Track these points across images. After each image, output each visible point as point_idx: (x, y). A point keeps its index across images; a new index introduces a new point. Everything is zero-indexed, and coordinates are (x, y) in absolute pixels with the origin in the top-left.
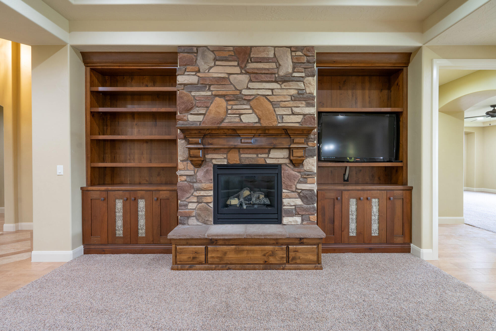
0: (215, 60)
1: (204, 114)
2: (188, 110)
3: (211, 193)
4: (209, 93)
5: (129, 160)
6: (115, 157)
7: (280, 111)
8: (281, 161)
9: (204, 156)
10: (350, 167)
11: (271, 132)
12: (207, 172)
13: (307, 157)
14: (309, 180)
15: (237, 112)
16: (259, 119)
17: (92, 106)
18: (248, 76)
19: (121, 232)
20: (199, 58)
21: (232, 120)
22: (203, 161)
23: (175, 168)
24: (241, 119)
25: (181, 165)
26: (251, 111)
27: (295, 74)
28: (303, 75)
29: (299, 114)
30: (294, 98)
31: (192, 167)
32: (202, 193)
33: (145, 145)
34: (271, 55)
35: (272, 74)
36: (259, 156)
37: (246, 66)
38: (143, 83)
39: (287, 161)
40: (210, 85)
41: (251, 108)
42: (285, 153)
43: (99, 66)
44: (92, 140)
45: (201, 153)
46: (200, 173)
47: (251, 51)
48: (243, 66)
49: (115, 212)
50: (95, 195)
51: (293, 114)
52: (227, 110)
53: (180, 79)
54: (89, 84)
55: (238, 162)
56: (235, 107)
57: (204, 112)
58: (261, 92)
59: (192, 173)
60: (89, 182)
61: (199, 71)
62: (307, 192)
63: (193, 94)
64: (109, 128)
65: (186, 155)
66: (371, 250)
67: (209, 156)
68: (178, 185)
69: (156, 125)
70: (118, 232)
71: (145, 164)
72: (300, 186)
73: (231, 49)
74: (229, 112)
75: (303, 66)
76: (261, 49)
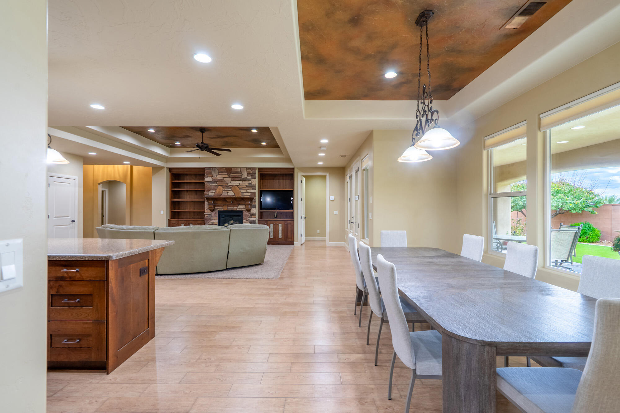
0: (219, 172)
1: (215, 192)
2: (209, 191)
3: (217, 221)
4: (216, 185)
5: (185, 209)
6: (179, 208)
7: (242, 191)
8: (243, 210)
9: (214, 208)
10: (277, 212)
11: (238, 199)
12: (215, 213)
13: (252, 208)
14: (253, 216)
15: (226, 191)
16: (235, 194)
17: (172, 188)
18: (230, 178)
20: (213, 172)
21: (225, 194)
22: (214, 209)
23: (204, 212)
24: (228, 194)
25: (206, 211)
26: (231, 191)
27: (248, 178)
28: (251, 178)
29: (249, 192)
30: (248, 187)
31: (210, 211)
32: (214, 221)
33: (192, 202)
34: (239, 171)
35: (239, 178)
36: (235, 207)
37: (230, 175)
39: (245, 209)
40: (217, 182)
41: (232, 190)
42: (244, 207)
43: (175, 173)
44: (172, 201)
45: (213, 207)
46: (213, 214)
47: (232, 169)
48: (229, 174)
51: (247, 192)
52: (223, 191)
53: (206, 180)
54: (171, 180)
55: (227, 210)
56: (226, 190)
57: (214, 192)
58: (235, 184)
59: (210, 214)
60: (171, 217)
61: (213, 177)
62: (252, 221)
63: (211, 185)
64: (177, 196)
65: (208, 207)
66: (279, 244)
67: (216, 208)
68: (205, 218)
69: (196, 194)
71: (192, 210)
72: (250, 219)
73: (224, 168)
74: (224, 191)
75: (251, 175)
76: (235, 168)
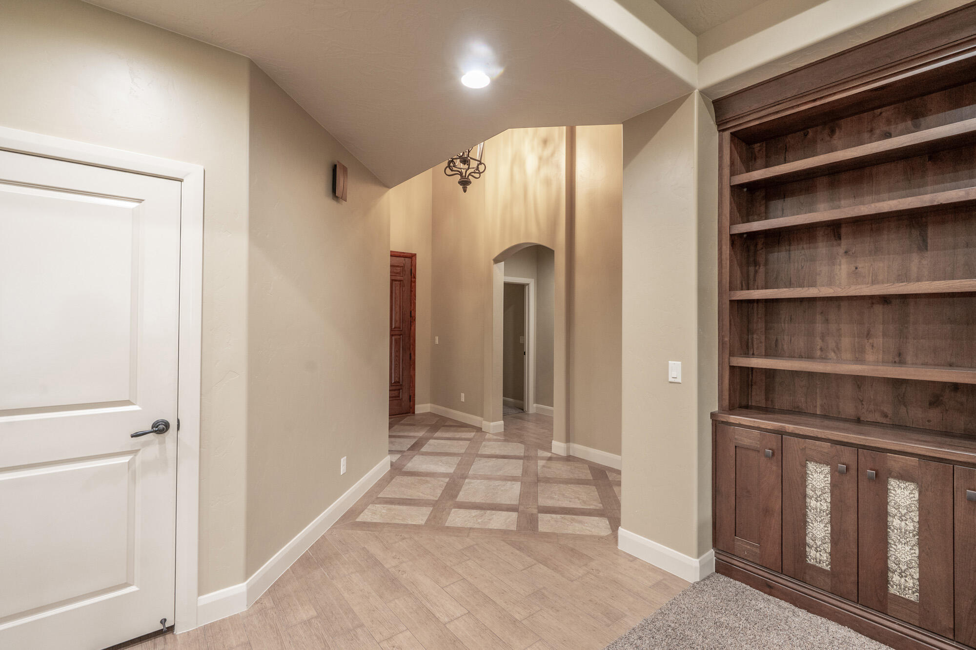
5: (821, 349)
6: (777, 340)
17: (732, 222)
19: (825, 557)
38: (871, 131)
44: (732, 303)
49: (805, 496)
50: (747, 439)
64: (762, 270)
69: (923, 247)
70: (812, 553)
